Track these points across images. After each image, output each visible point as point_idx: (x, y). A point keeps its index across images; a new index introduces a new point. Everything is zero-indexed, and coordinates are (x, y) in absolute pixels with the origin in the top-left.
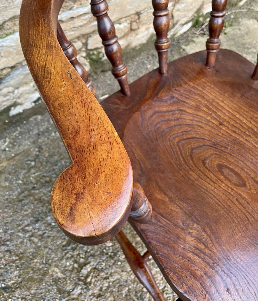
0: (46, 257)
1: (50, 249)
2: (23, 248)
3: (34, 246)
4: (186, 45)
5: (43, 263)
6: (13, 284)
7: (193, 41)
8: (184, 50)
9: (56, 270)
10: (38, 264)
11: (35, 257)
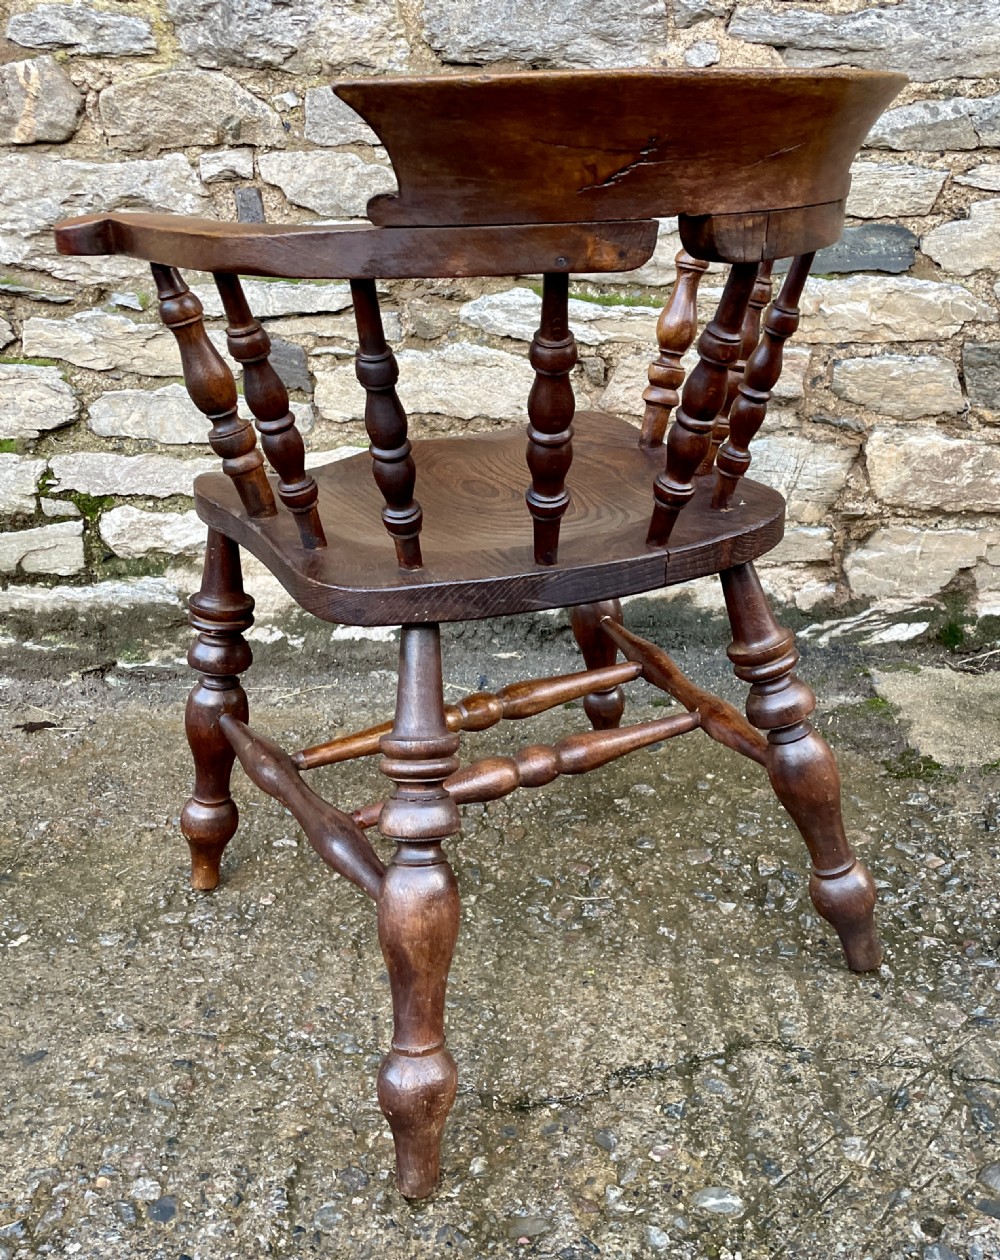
0: (132, 870)
1: (154, 862)
2: (113, 839)
3: (134, 844)
4: (884, 670)
5: (113, 876)
6: (28, 878)
7: (917, 671)
8: (867, 675)
9: (121, 894)
10: (103, 872)
11: (111, 861)
